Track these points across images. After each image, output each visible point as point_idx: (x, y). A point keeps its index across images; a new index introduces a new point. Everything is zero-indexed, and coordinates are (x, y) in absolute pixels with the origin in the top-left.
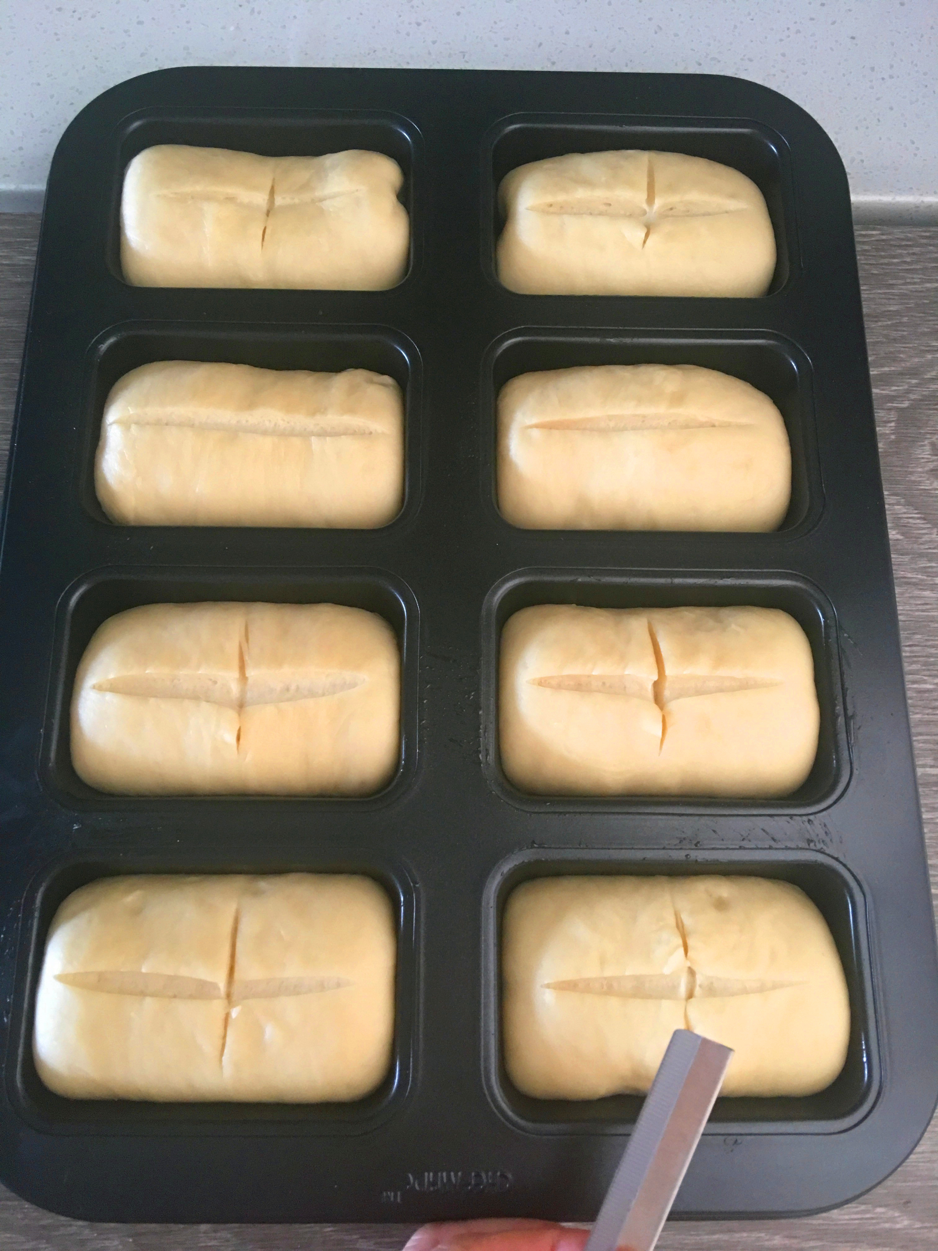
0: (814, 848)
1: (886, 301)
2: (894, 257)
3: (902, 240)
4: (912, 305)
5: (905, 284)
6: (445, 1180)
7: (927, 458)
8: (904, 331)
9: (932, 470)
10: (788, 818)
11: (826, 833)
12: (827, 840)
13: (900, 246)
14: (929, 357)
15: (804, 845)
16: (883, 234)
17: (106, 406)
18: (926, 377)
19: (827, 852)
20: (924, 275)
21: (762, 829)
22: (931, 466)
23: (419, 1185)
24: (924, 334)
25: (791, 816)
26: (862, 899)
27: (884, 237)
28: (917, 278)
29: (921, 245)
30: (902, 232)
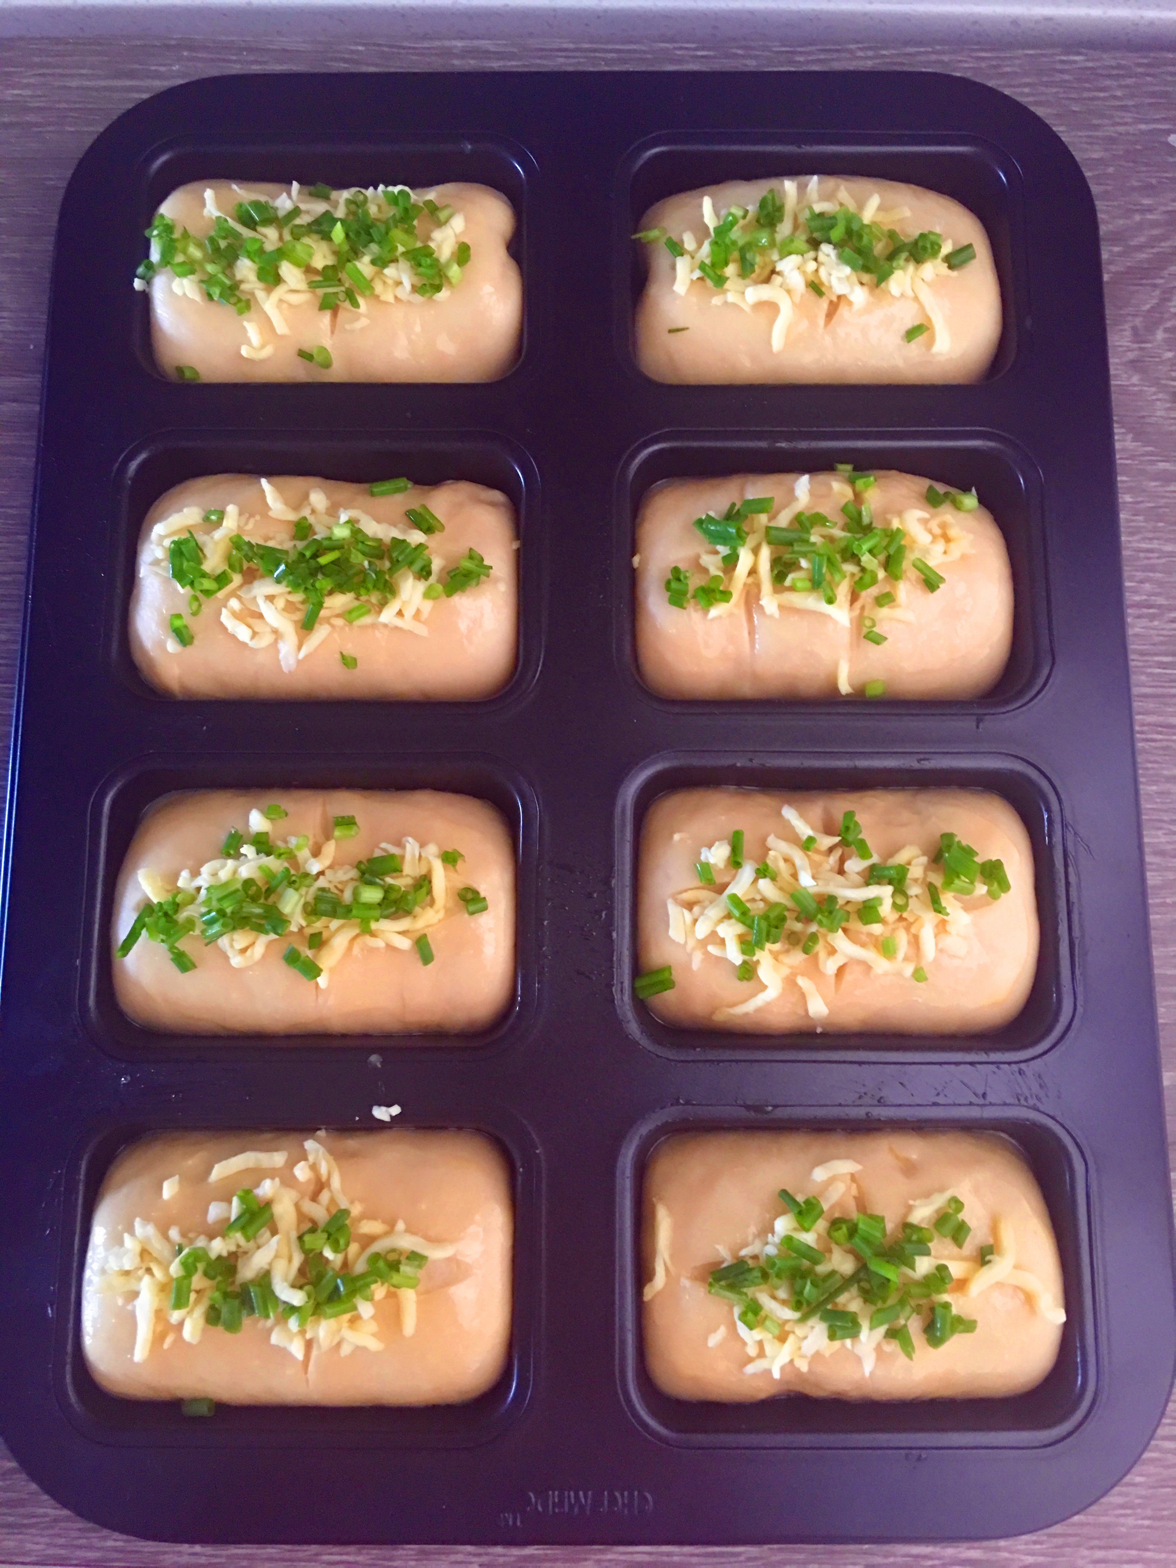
0: (1025, 1104)
1: (1088, 147)
2: (1102, 90)
3: (1112, 67)
4: (1121, 153)
5: (1113, 125)
6: (573, 1501)
7: (1127, 347)
8: (1107, 185)
9: (1132, 361)
10: (993, 1067)
11: (1041, 1086)
12: (1042, 1094)
13: (1109, 76)
14: (1137, 217)
15: (1014, 1101)
16: (1087, 60)
17: (139, 542)
18: (1132, 243)
19: (1042, 1109)
20: (1138, 113)
21: (962, 1082)
22: (1131, 356)
23: (542, 1506)
24: (1134, 189)
25: (997, 1063)
26: (1083, 1168)
27: (1090, 64)
28: (1128, 117)
29: (1136, 75)
30: (1114, 58)
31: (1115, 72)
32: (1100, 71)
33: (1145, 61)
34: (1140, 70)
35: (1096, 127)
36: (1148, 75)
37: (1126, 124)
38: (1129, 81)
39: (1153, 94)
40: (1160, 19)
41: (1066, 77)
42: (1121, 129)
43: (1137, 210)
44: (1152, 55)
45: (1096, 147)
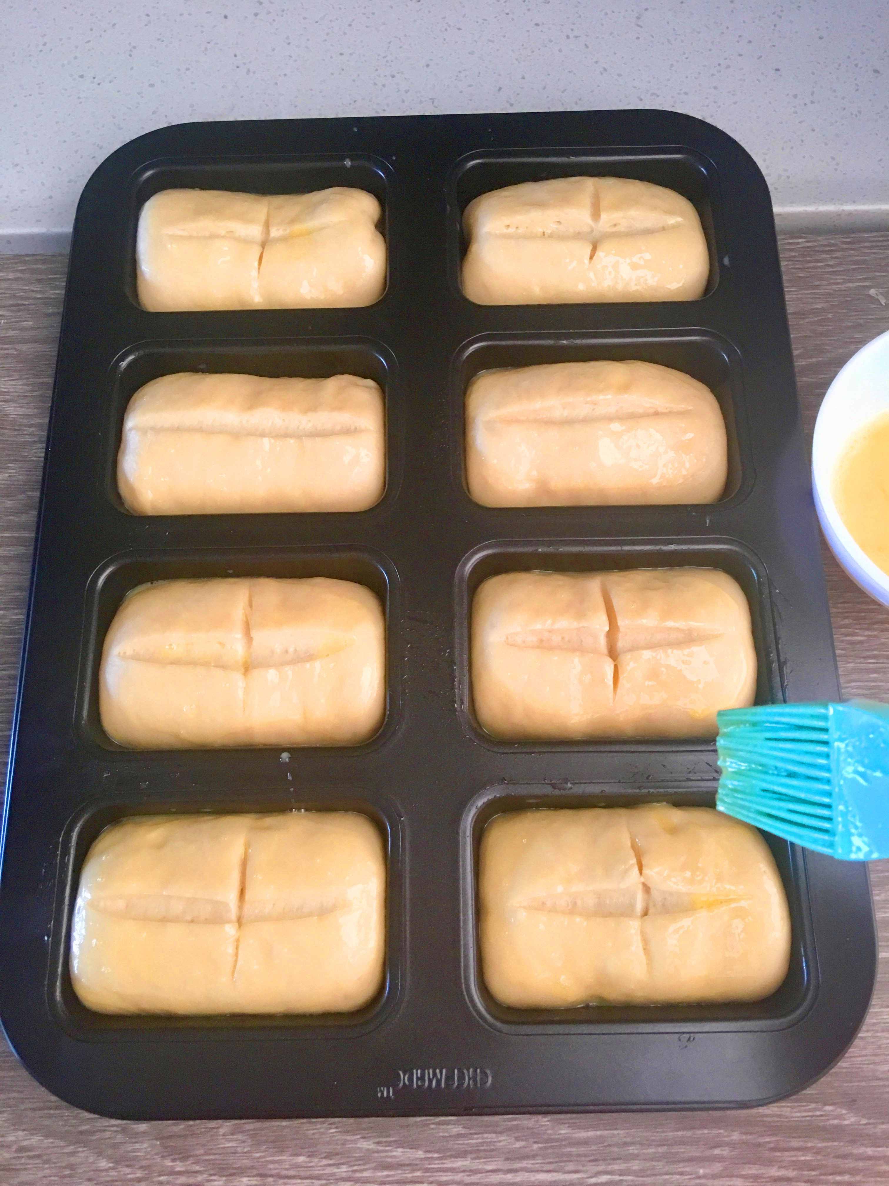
17: (125, 414)
21: (706, 763)
29: (843, 250)
30: (826, 239)
31: (827, 249)
32: (816, 249)
33: (848, 240)
34: (845, 246)
35: (817, 287)
36: (852, 249)
37: (838, 284)
38: (839, 254)
39: (856, 263)
40: (856, 211)
41: (793, 254)
42: (834, 287)
43: (851, 343)
44: (853, 235)
45: (818, 301)
